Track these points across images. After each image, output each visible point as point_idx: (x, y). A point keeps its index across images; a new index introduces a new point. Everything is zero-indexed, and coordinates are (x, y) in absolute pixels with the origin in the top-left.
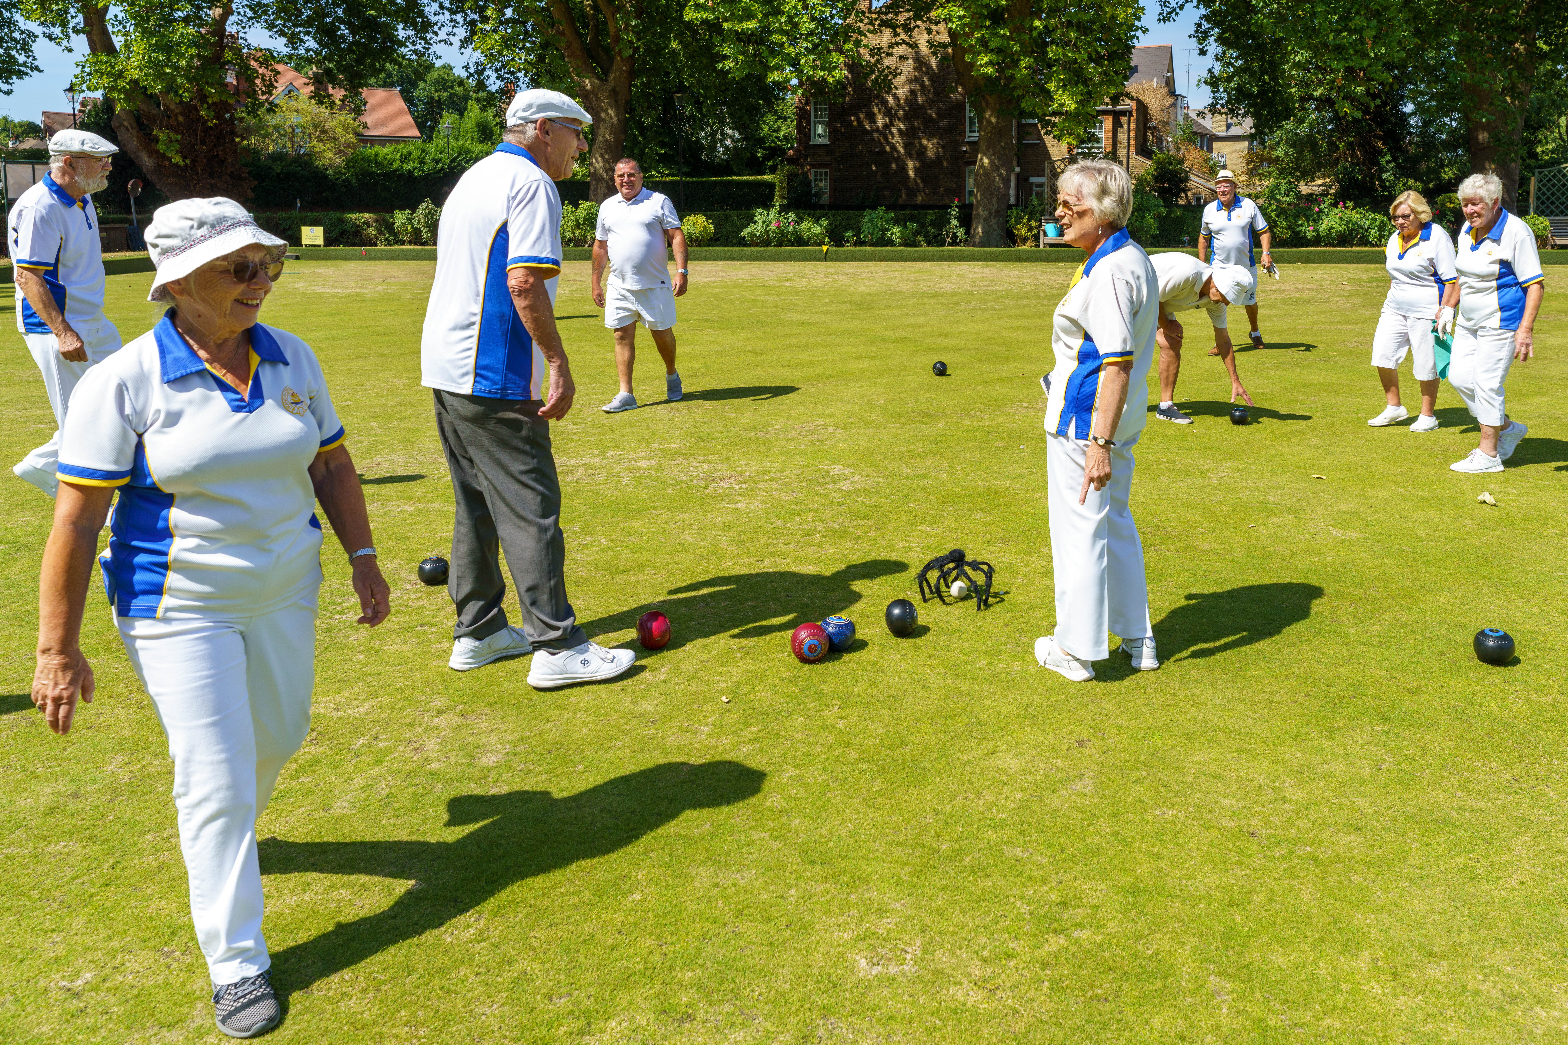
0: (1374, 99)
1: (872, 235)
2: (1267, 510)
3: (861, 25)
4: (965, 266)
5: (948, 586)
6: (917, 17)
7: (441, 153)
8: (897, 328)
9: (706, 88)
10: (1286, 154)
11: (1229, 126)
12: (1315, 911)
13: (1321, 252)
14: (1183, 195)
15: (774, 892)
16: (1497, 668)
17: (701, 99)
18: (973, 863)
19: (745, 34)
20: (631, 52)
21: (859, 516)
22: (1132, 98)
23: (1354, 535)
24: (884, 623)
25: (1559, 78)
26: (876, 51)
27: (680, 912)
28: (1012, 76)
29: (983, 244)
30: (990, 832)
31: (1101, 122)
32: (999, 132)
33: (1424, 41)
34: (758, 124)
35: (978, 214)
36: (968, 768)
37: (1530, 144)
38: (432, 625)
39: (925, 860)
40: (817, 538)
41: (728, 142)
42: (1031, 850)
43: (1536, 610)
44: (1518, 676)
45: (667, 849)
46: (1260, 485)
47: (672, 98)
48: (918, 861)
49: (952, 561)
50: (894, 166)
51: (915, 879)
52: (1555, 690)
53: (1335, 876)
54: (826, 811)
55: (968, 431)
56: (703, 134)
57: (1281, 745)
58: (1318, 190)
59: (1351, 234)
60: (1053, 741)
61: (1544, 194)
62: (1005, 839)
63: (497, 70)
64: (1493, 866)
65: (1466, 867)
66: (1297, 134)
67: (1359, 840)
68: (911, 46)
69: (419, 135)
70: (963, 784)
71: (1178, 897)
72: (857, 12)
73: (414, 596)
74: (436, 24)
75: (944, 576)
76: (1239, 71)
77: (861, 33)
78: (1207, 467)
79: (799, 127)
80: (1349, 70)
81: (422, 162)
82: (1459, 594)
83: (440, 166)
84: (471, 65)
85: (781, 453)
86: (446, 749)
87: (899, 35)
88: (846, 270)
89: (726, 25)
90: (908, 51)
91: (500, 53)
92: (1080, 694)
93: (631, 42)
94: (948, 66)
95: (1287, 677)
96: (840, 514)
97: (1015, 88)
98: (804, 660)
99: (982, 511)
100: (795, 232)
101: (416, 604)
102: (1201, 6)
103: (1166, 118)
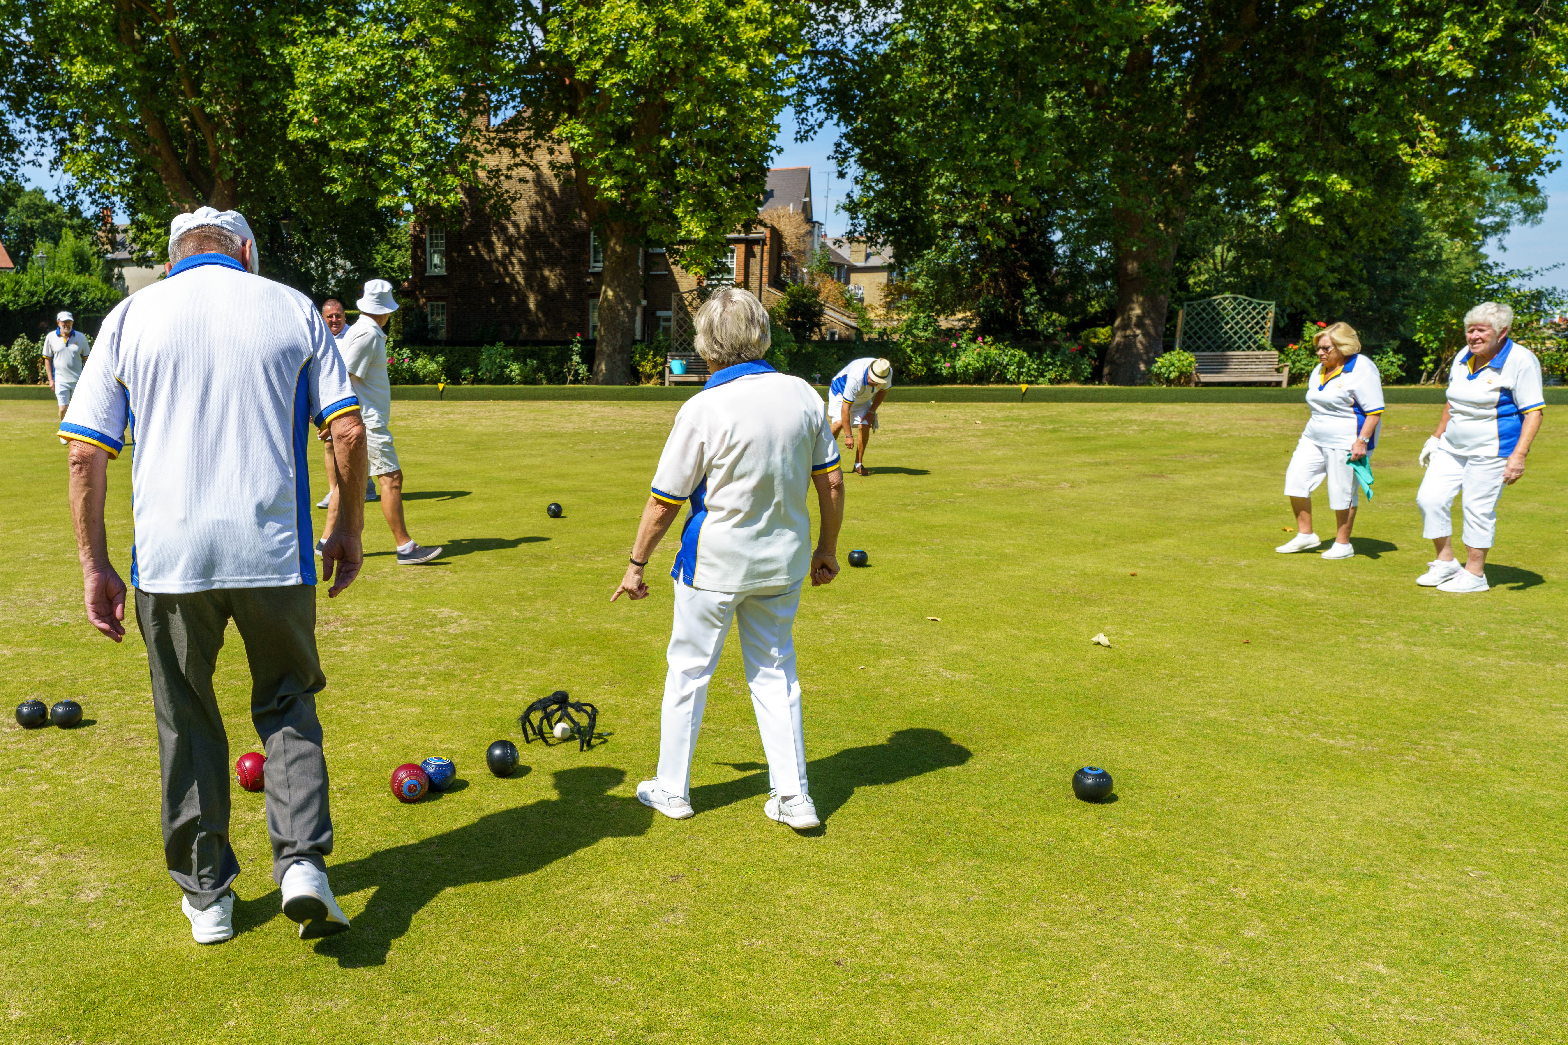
0: (1019, 226)
1: (490, 372)
2: (878, 652)
3: (478, 144)
4: (586, 405)
5: (551, 728)
6: (539, 135)
7: (36, 285)
8: (513, 469)
9: (314, 214)
10: (927, 286)
11: (868, 256)
12: (893, 1033)
13: (956, 389)
14: (817, 330)
15: (366, 1018)
16: (1094, 805)
17: (310, 227)
18: (562, 991)
19: (353, 154)
20: (232, 174)
21: (465, 659)
22: (765, 226)
23: (964, 676)
24: (485, 764)
25: (1217, 203)
26: (494, 173)
27: (274, 1037)
28: (638, 201)
29: (606, 382)
30: (580, 962)
31: (732, 251)
32: (625, 262)
33: (1076, 162)
34: (371, 253)
35: (602, 350)
36: (562, 902)
37: (1182, 275)
38: (31, 767)
39: (516, 988)
40: (422, 680)
41: (340, 273)
42: (620, 979)
43: (1138, 749)
44: (1114, 813)
45: (263, 980)
46: (874, 627)
47: (278, 225)
48: (508, 989)
49: (555, 703)
50: (514, 299)
51: (505, 1006)
52: (1149, 826)
53: (915, 1002)
54: (420, 943)
55: (580, 573)
56: (313, 264)
57: (873, 879)
58: (958, 325)
59: (988, 371)
60: (648, 876)
61: (1191, 328)
62: (595, 968)
63: (90, 195)
64: (1069, 991)
65: (1043, 992)
66: (938, 264)
67: (942, 967)
68: (531, 168)
69: (12, 266)
70: (557, 917)
71: (760, 1021)
72: (474, 130)
73: (12, 739)
74: (22, 143)
75: (548, 717)
76: (880, 195)
77: (477, 153)
78: (821, 609)
79: (414, 257)
80: (996, 194)
81: (16, 295)
82: (1064, 734)
83: (35, 299)
84: (62, 189)
85: (389, 596)
86: (45, 887)
87: (518, 155)
88: (463, 410)
89: (332, 145)
90: (529, 174)
91: (92, 176)
92: (677, 831)
93: (231, 163)
94: (572, 190)
95: (885, 815)
96: (446, 657)
97: (641, 214)
98: (404, 800)
99: (590, 653)
100: (410, 369)
101: (15, 746)
102: (842, 124)
103: (802, 247)
